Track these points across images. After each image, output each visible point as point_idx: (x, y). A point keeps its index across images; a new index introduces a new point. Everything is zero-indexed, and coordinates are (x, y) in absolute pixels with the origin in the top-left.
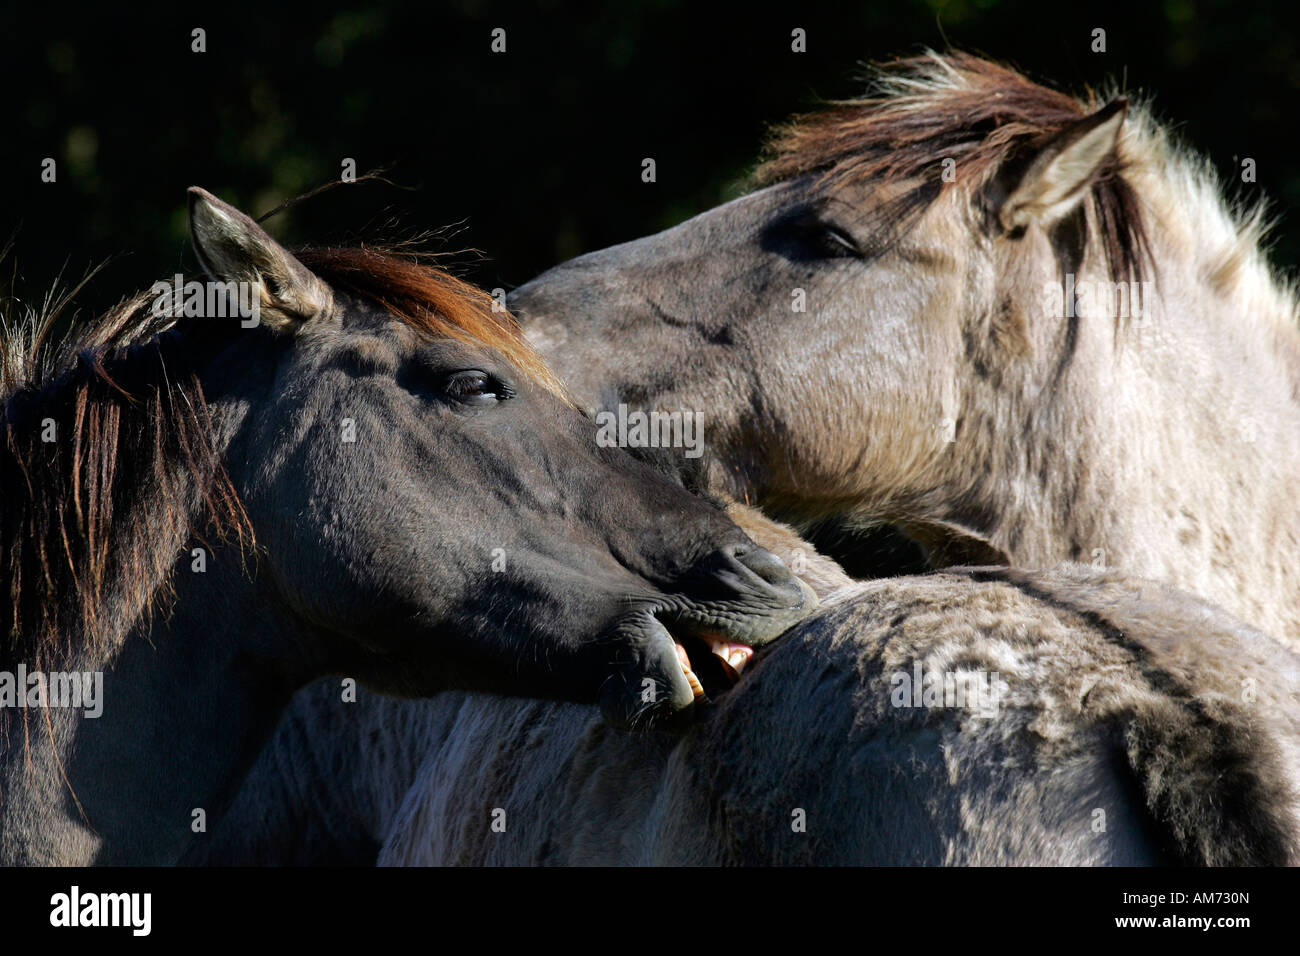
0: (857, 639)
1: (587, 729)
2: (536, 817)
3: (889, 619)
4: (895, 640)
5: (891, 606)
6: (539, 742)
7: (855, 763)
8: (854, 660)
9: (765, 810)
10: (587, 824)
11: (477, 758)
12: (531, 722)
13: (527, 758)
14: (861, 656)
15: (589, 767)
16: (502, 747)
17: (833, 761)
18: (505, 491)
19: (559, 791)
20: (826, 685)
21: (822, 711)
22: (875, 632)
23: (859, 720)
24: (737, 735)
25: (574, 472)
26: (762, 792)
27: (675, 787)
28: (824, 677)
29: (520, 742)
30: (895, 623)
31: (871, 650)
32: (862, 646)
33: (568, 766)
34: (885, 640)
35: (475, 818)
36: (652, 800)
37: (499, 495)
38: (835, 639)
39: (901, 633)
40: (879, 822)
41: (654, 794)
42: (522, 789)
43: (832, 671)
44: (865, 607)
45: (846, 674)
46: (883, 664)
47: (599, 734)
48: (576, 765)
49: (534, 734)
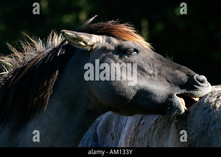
0: (210, 101)
1: (153, 121)
2: (145, 140)
3: (216, 97)
4: (218, 102)
5: (216, 94)
6: (143, 124)
7: (212, 129)
8: (210, 106)
9: (194, 138)
10: (155, 140)
11: (130, 128)
12: (141, 119)
13: (141, 127)
14: (211, 105)
15: (155, 129)
16: (136, 125)
17: (208, 128)
18: (142, 72)
19: (149, 134)
20: (204, 111)
21: (204, 117)
22: (213, 100)
23: (213, 119)
24: (187, 122)
25: (156, 65)
26: (193, 134)
27: (173, 133)
28: (204, 110)
29: (139, 124)
30: (217, 98)
31: (213, 104)
32: (211, 103)
33: (150, 129)
34: (216, 102)
35: (131, 140)
36: (169, 135)
37: (141, 73)
38: (205, 101)
39: (219, 100)
40: (218, 141)
41: (169, 134)
42: (141, 134)
43: (205, 108)
44: (210, 94)
45: (208, 109)
46: (216, 107)
47: (156, 121)
48: (152, 128)
49: (142, 122)
